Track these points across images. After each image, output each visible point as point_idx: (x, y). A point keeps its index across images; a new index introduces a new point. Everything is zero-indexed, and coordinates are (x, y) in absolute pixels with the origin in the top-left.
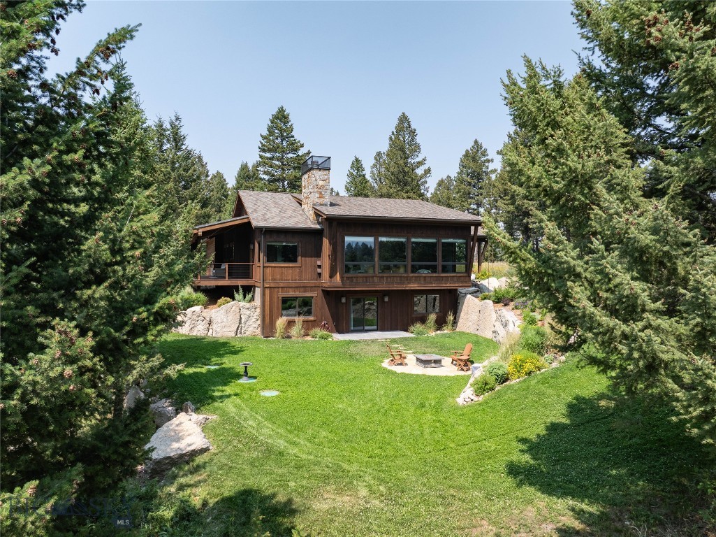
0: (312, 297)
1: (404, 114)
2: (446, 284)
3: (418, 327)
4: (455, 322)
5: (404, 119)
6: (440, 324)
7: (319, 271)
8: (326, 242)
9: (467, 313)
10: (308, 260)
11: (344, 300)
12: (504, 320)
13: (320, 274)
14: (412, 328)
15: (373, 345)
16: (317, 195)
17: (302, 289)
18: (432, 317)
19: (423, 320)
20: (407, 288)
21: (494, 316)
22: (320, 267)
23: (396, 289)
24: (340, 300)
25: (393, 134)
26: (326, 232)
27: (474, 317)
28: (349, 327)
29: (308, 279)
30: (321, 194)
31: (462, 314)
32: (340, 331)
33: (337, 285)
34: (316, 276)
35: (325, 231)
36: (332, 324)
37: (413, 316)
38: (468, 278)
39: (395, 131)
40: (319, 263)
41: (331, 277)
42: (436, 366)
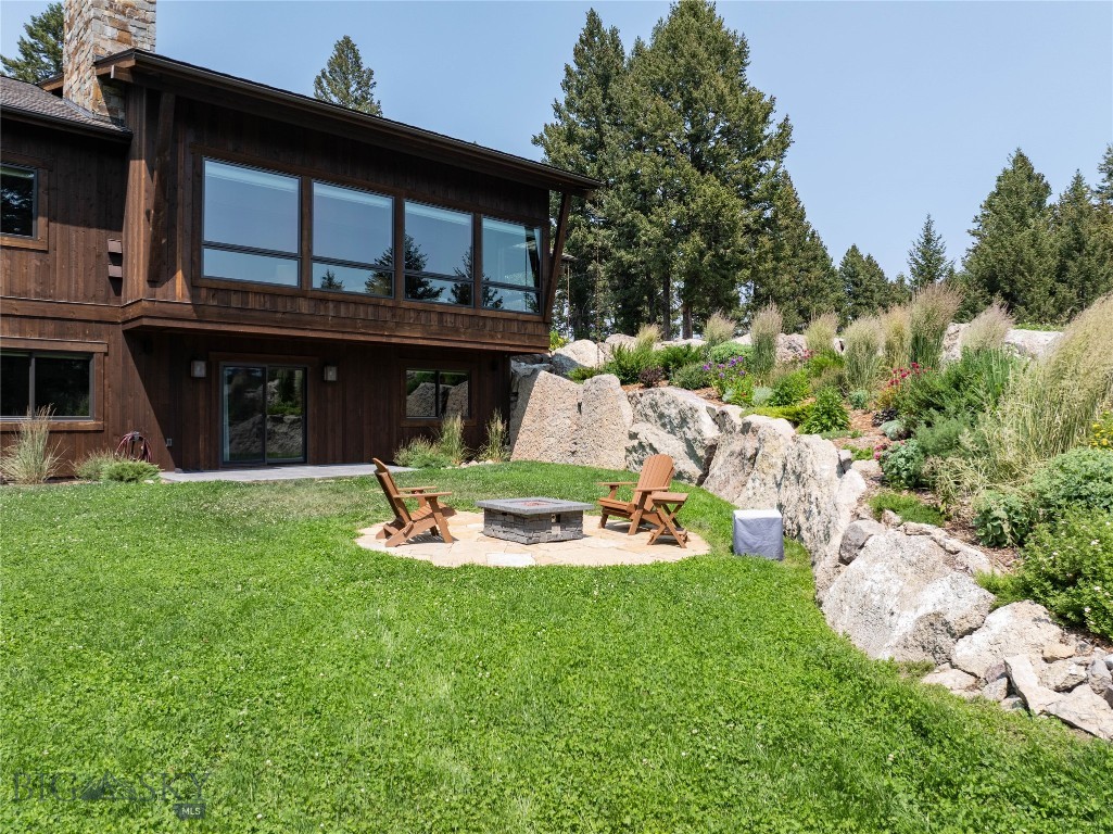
0: (91, 354)
1: (347, 41)
2: (492, 337)
3: (421, 449)
4: (508, 440)
5: (346, 49)
6: (475, 443)
7: (115, 271)
8: (139, 175)
9: (542, 414)
10: (76, 234)
11: (199, 370)
12: (673, 412)
13: (117, 283)
14: (403, 454)
15: (301, 491)
16: (111, 32)
17: (50, 326)
18: (455, 425)
19: (431, 433)
20: (394, 340)
21: (627, 410)
22: (117, 258)
23: (362, 338)
24: (189, 369)
25: (324, 74)
26: (140, 141)
27: (563, 421)
28: (218, 448)
29: (73, 286)
30: (123, 28)
31: (526, 420)
32: (184, 461)
33: (176, 311)
34: (104, 287)
35: (136, 140)
36: (158, 441)
37: (403, 425)
38: (541, 327)
39: (327, 69)
40: (114, 247)
41: (155, 279)
42: (568, 533)
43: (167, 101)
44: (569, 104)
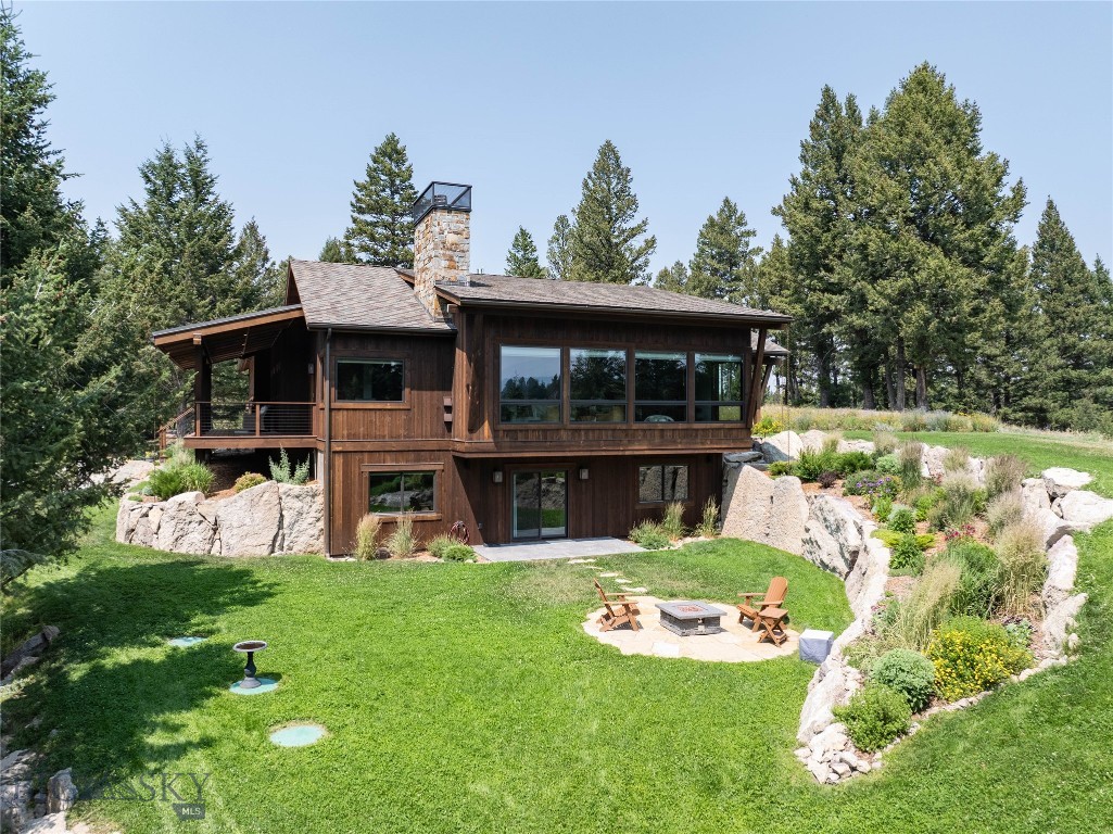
0: (434, 471)
1: (608, 144)
2: (702, 443)
3: (649, 529)
4: (719, 520)
5: (608, 151)
6: (691, 523)
7: (448, 417)
8: (461, 357)
9: (745, 501)
10: (426, 395)
11: (498, 477)
12: (831, 519)
13: (449, 425)
14: (635, 532)
16: (444, 263)
17: (412, 455)
18: (676, 510)
19: (657, 516)
20: (627, 453)
21: (805, 508)
22: (449, 409)
23: (604, 454)
24: (492, 478)
25: (590, 177)
26: (462, 338)
27: (760, 508)
28: (509, 529)
29: (425, 435)
30: (451, 259)
31: (733, 504)
32: (491, 541)
33: (485, 446)
34: (441, 428)
35: (459, 336)
36: (474, 528)
37: (637, 507)
38: (744, 432)
39: (592, 170)
40: (447, 402)
41: (473, 427)
42: (709, 630)
43: (479, 319)
44: (806, 176)
